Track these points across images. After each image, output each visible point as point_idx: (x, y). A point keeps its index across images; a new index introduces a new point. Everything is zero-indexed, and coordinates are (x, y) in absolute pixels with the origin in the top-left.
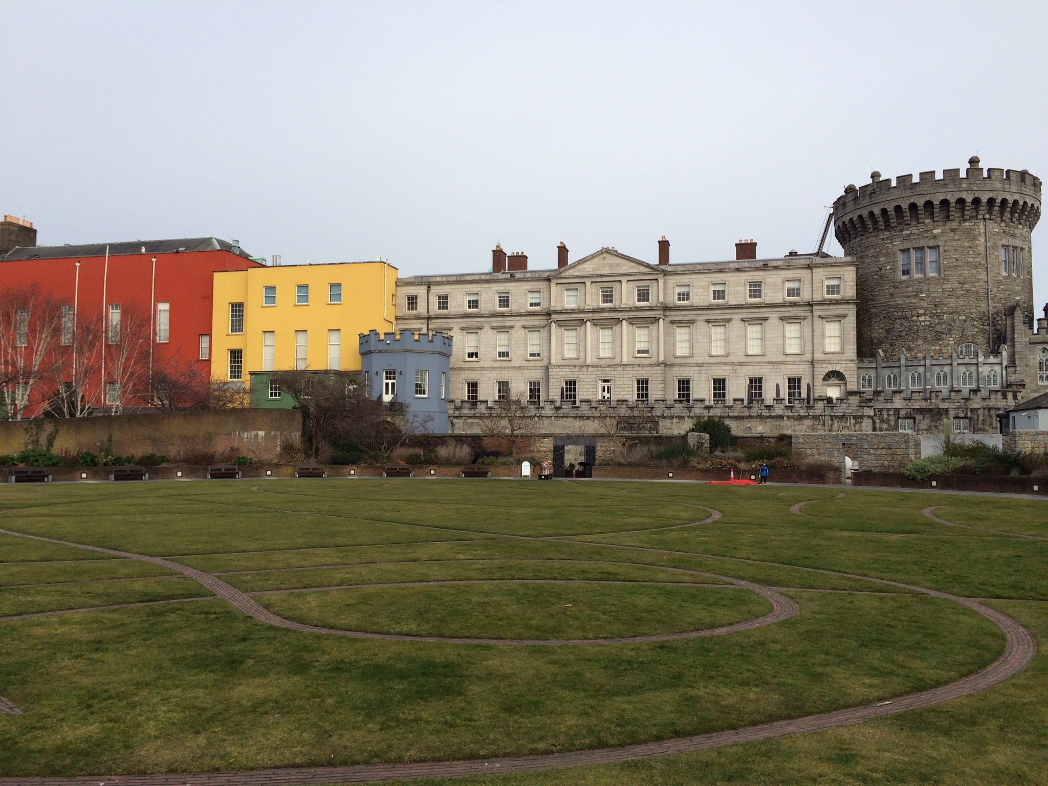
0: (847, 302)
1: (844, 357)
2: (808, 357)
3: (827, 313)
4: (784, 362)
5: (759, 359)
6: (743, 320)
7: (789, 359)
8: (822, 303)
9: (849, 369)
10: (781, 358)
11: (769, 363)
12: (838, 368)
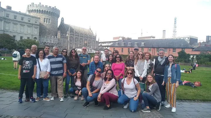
0: (38, 25)
1: (37, 35)
2: (31, 34)
3: (35, 26)
4: (27, 34)
5: (23, 33)
6: (20, 24)
7: (28, 34)
8: (35, 24)
9: (38, 37)
10: (27, 33)
11: (24, 34)
12: (36, 37)
